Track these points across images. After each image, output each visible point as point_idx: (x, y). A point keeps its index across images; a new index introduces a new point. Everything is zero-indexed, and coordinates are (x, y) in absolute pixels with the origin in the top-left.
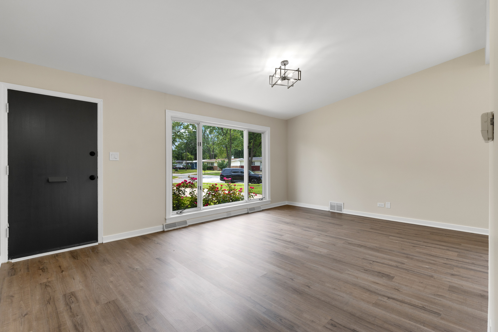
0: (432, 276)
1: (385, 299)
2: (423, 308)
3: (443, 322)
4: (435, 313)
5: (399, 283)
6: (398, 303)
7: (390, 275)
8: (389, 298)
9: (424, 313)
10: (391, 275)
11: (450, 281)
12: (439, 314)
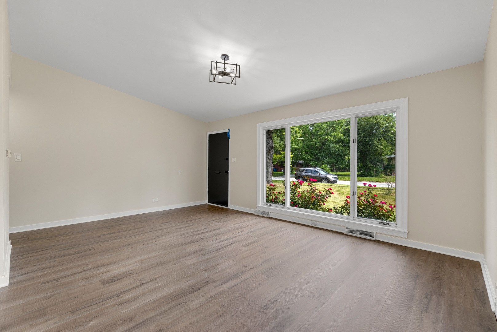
0: (73, 312)
1: (85, 269)
2: (56, 280)
3: (37, 281)
4: (46, 283)
5: (92, 283)
6: (75, 272)
7: (109, 283)
8: (84, 271)
9: (54, 278)
10: (108, 285)
11: (49, 322)
12: (42, 283)
